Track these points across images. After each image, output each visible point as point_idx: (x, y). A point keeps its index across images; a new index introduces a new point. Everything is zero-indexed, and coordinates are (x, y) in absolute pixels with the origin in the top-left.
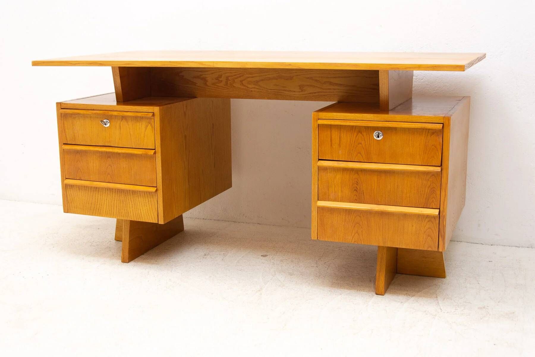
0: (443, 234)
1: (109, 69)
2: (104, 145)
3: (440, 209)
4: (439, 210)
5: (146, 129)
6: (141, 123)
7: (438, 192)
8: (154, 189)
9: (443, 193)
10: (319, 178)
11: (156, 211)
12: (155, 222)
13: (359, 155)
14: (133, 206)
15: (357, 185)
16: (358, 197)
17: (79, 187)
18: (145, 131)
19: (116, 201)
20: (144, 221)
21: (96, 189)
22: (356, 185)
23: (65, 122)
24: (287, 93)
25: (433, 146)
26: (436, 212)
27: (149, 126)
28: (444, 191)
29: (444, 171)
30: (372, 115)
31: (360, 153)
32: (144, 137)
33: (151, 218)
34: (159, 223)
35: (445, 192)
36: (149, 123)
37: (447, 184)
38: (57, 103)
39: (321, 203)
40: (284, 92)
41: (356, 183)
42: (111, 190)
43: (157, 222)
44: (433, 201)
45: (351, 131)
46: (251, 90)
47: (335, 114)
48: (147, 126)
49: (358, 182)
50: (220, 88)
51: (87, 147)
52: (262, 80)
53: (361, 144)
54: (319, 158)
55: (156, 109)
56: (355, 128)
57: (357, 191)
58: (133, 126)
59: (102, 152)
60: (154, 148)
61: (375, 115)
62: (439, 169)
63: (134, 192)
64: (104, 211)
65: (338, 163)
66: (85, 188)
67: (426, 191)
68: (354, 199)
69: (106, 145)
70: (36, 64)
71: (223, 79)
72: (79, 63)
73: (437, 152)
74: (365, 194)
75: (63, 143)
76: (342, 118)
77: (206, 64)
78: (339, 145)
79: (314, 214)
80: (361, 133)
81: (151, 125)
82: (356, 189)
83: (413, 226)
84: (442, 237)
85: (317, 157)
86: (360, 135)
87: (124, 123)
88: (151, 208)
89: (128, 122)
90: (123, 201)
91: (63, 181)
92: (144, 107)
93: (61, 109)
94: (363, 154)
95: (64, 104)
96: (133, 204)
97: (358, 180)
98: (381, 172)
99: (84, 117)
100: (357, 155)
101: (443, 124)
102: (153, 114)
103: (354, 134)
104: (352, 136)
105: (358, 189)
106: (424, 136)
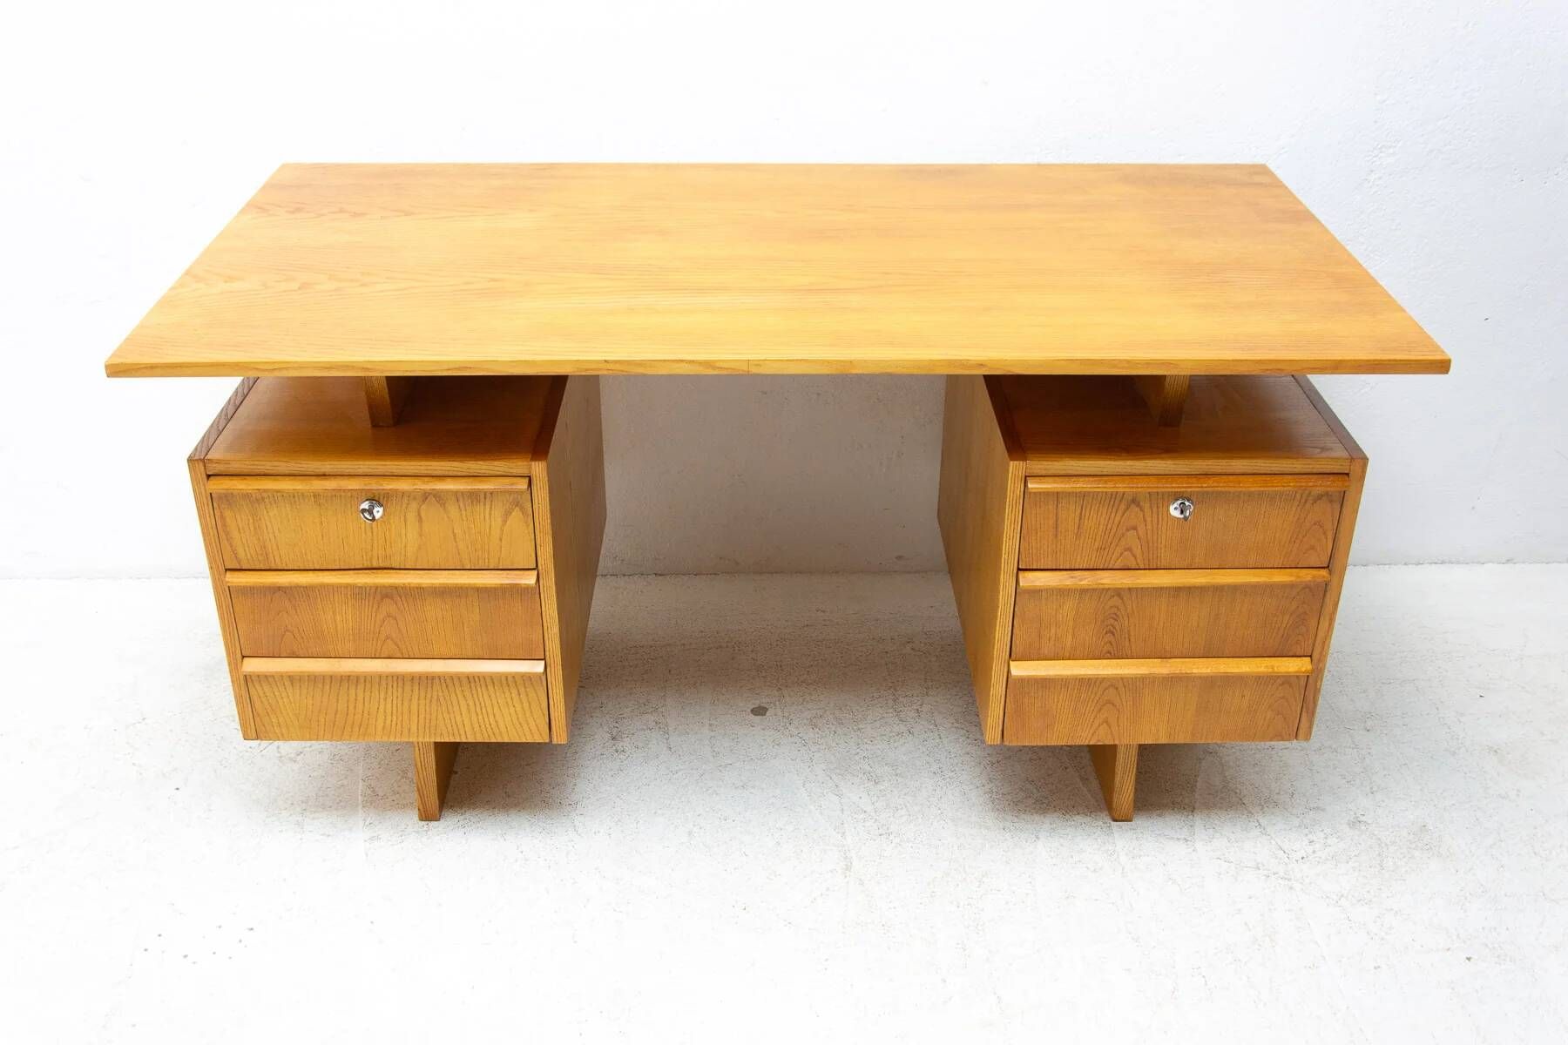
0: (1311, 705)
2: (370, 566)
3: (1312, 657)
4: (1309, 658)
5: (505, 521)
6: (488, 507)
7: (1314, 625)
8: (538, 667)
9: (1324, 624)
10: (1017, 612)
11: (543, 715)
12: (538, 740)
13: (1127, 552)
14: (472, 707)
15: (1115, 620)
16: (1115, 646)
17: (293, 679)
18: (504, 525)
19: (415, 701)
20: (506, 740)
21: (348, 679)
22: (1112, 621)
23: (228, 514)
25: (1315, 524)
26: (1301, 665)
27: (516, 513)
28: (1327, 618)
29: (1335, 579)
30: (1169, 462)
31: (1130, 550)
32: (501, 540)
33: (528, 733)
34: (555, 742)
35: (1330, 620)
36: (517, 505)
39: (1020, 669)
41: (1115, 616)
42: (400, 679)
43: (547, 741)
44: (1297, 642)
45: (1112, 502)
47: (1073, 463)
48: (507, 514)
49: (1119, 614)
53: (1135, 528)
54: (1020, 567)
55: (538, 469)
56: (1123, 495)
57: (1114, 635)
58: (464, 513)
59: (362, 589)
60: (534, 566)
62: (1322, 574)
63: (472, 680)
65: (1072, 577)
66: (313, 679)
67: (1285, 621)
68: (1104, 651)
69: (375, 565)
70: (117, 371)
73: (1323, 537)
74: (1132, 639)
75: (224, 563)
76: (1093, 471)
78: (1078, 535)
79: (997, 689)
80: (1139, 507)
81: (522, 509)
82: (1112, 628)
83: (1243, 696)
85: (1016, 565)
86: (1135, 509)
87: (431, 508)
88: (526, 708)
89: (444, 504)
90: (438, 700)
91: (234, 666)
92: (496, 463)
93: (209, 476)
94: (1138, 552)
95: (218, 462)
96: (471, 703)
97: (1118, 609)
98: (1177, 591)
99: (293, 497)
100: (1121, 554)
101: (1347, 474)
102: (527, 480)
103: (1118, 507)
104: (1113, 513)
105: (1118, 628)
106: (1296, 503)
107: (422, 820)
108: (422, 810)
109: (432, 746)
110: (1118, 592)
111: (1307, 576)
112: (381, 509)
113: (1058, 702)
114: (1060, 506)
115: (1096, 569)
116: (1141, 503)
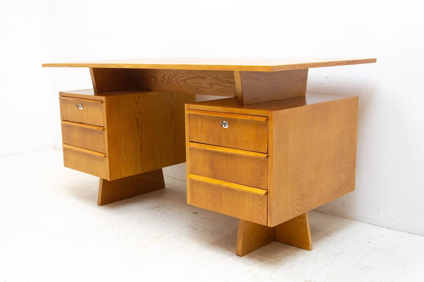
0: (270, 211)
1: (88, 69)
3: (267, 190)
6: (97, 108)
8: (103, 155)
9: (269, 177)
10: (190, 156)
11: (106, 171)
12: (106, 179)
13: (214, 139)
14: (95, 166)
15: (213, 164)
16: (214, 173)
17: (70, 150)
18: (99, 114)
24: (203, 89)
25: (261, 135)
26: (263, 192)
28: (270, 175)
30: (221, 108)
31: (214, 138)
32: (99, 117)
33: (104, 176)
34: (108, 180)
36: (101, 108)
37: (272, 169)
38: (59, 92)
40: (200, 88)
41: (212, 162)
44: (262, 183)
45: (209, 120)
46: (182, 86)
47: (198, 106)
48: (100, 110)
49: (214, 162)
50: (164, 84)
52: (188, 79)
53: (215, 131)
55: (104, 98)
56: (211, 117)
57: (213, 169)
58: (94, 109)
59: (79, 127)
60: (104, 126)
61: (223, 108)
62: (265, 155)
63: (95, 156)
66: (73, 151)
67: (258, 174)
68: (211, 175)
70: (44, 65)
71: (166, 78)
72: (61, 65)
73: (264, 141)
74: (218, 172)
75: (63, 118)
76: (202, 109)
78: (202, 131)
79: (188, 183)
81: (102, 110)
82: (212, 167)
83: (249, 202)
84: (269, 214)
85: (189, 140)
86: (214, 123)
87: (89, 107)
88: (104, 168)
89: (91, 107)
91: (63, 146)
92: (98, 97)
93: (61, 96)
94: (216, 139)
97: (213, 160)
101: (268, 117)
102: (102, 101)
103: (210, 122)
104: (209, 124)
105: (214, 167)
106: (255, 126)
107: (98, 205)
110: (213, 153)
112: (82, 107)
113: (201, 191)
114: (197, 120)
116: (215, 121)
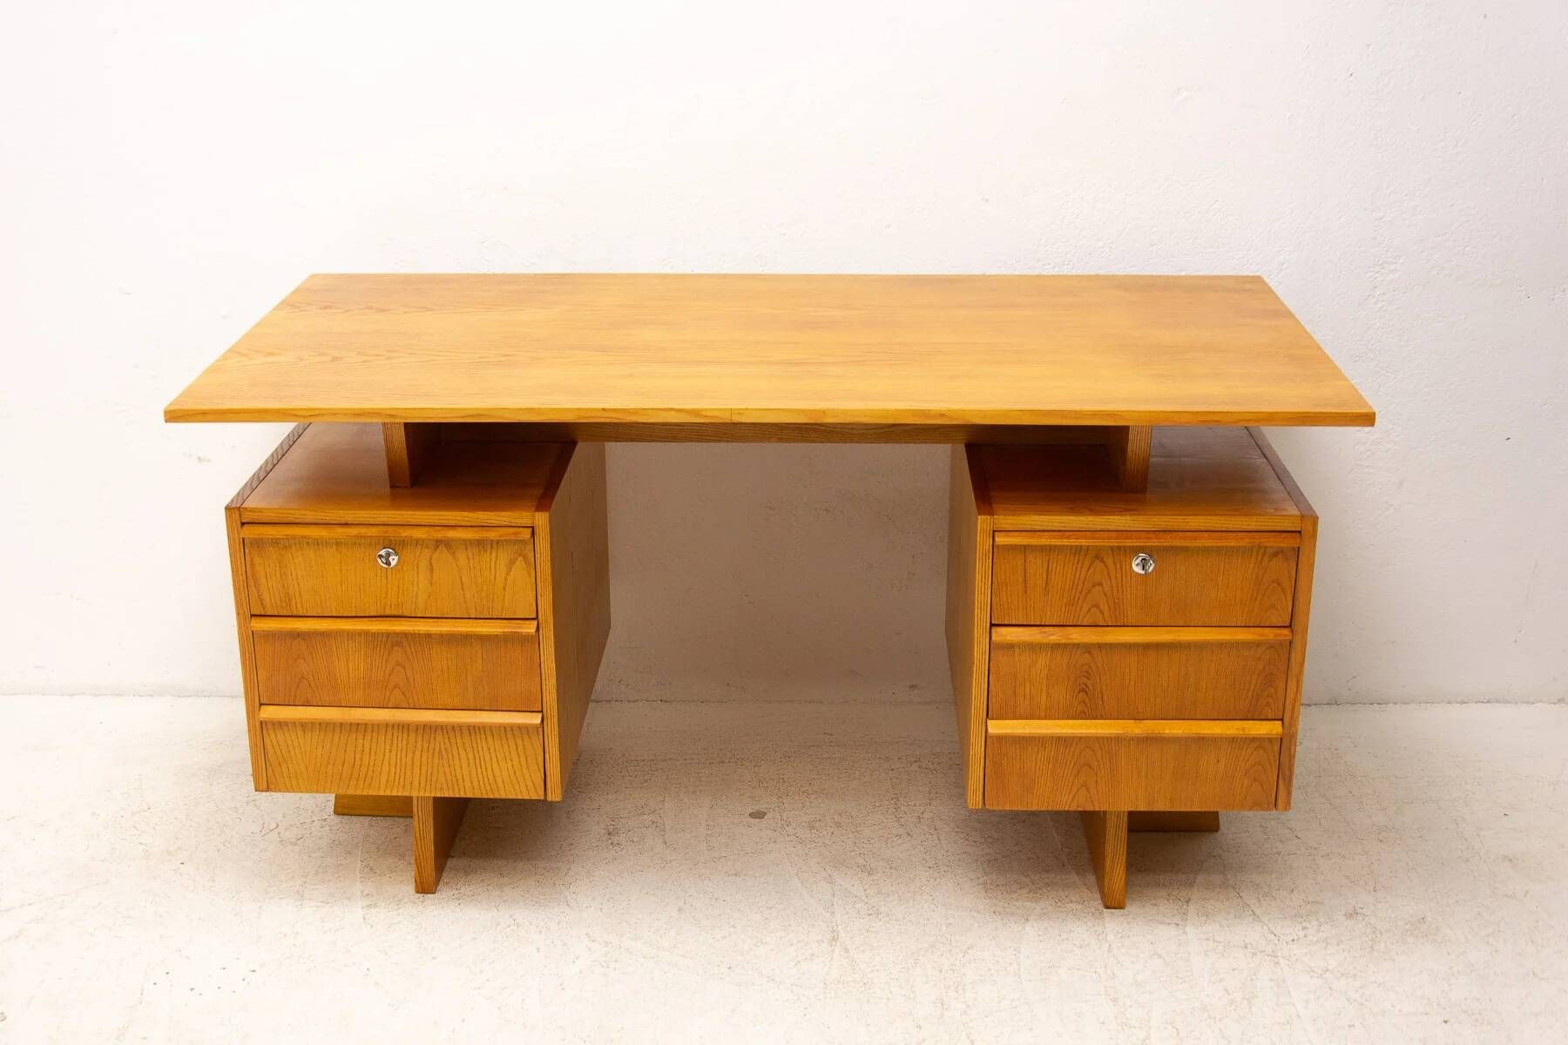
0: (1287, 772)
2: (383, 614)
3: (1283, 720)
4: (1280, 722)
5: (509, 570)
6: (494, 554)
7: (1282, 686)
8: (536, 719)
9: (1292, 684)
10: (992, 668)
11: (539, 770)
12: (535, 797)
13: (1094, 609)
14: (472, 761)
15: (1087, 678)
16: (1089, 705)
17: (304, 726)
18: (508, 574)
19: (418, 753)
20: (503, 796)
21: (357, 727)
22: (1085, 679)
23: (257, 560)
25: (1273, 582)
26: (1273, 728)
27: (520, 563)
28: (1294, 680)
29: (1298, 638)
31: (1097, 606)
32: (504, 589)
33: (524, 790)
34: (549, 799)
35: (1298, 682)
36: (520, 555)
39: (996, 727)
41: (1085, 674)
42: (403, 727)
43: (542, 798)
44: (1267, 704)
45: (1077, 556)
47: (1036, 518)
48: (512, 562)
49: (1090, 671)
51: (328, 620)
53: (1100, 584)
54: (993, 622)
55: (541, 519)
56: (1088, 550)
57: (1087, 693)
58: (471, 561)
59: (375, 635)
60: (534, 616)
61: (1136, 518)
62: (1285, 633)
63: (473, 729)
64: (384, 779)
65: (1041, 633)
66: (325, 726)
67: (1254, 682)
68: (1078, 712)
69: (388, 612)
70: (175, 416)
73: (1282, 595)
74: (1105, 698)
75: (251, 609)
76: (1056, 526)
77: (709, 414)
78: (1046, 590)
79: (977, 749)
80: (1102, 561)
81: (525, 557)
82: (1084, 687)
83: (1219, 761)
85: (989, 621)
86: (1098, 564)
87: (443, 554)
88: (523, 763)
89: (454, 553)
90: (440, 751)
91: (251, 712)
92: (503, 514)
93: (243, 524)
94: (1105, 608)
95: (252, 510)
96: (471, 757)
97: (1090, 667)
98: (1147, 647)
99: (318, 543)
100: (1089, 610)
101: (1299, 532)
102: (530, 530)
103: (1083, 563)
104: (1079, 569)
105: (1090, 686)
106: (1253, 560)
107: (418, 892)
108: (418, 881)
109: (431, 802)
110: (1087, 648)
111: (1270, 634)
112: (396, 558)
113: (1036, 763)
114: (1028, 560)
115: (1066, 626)
116: (1105, 559)
